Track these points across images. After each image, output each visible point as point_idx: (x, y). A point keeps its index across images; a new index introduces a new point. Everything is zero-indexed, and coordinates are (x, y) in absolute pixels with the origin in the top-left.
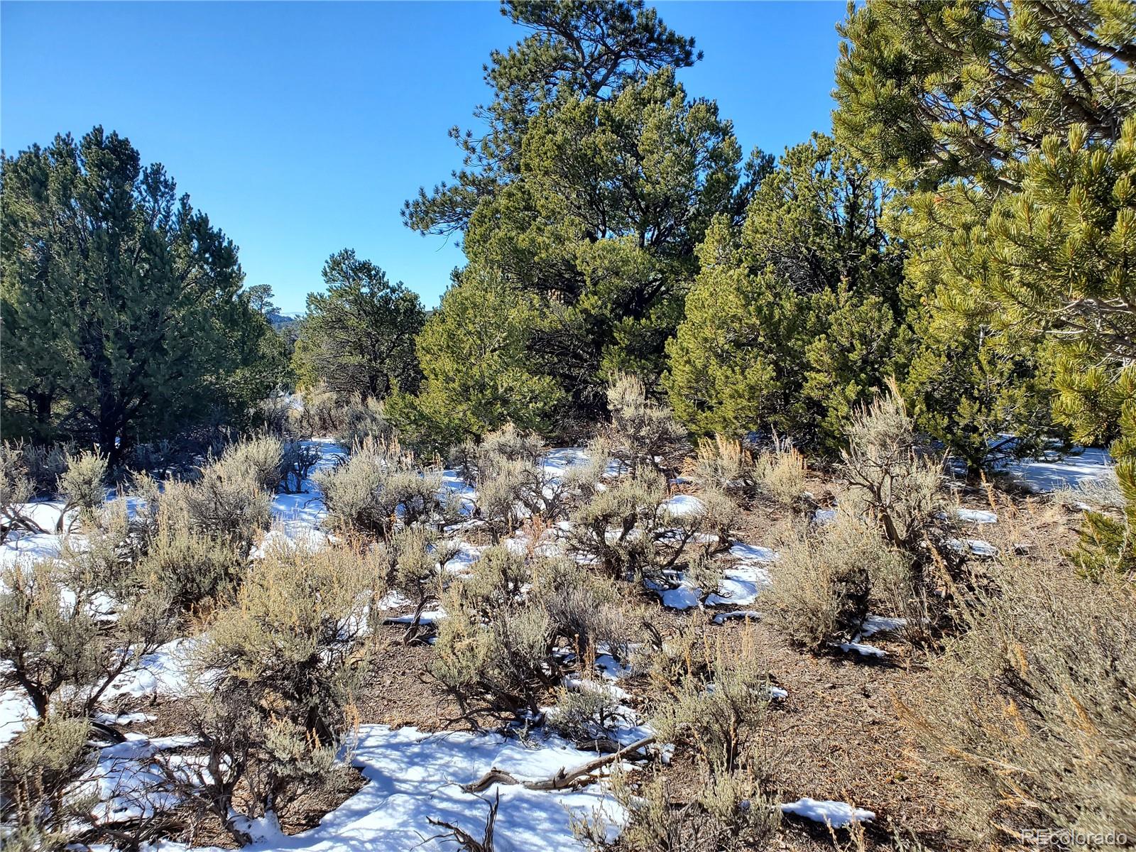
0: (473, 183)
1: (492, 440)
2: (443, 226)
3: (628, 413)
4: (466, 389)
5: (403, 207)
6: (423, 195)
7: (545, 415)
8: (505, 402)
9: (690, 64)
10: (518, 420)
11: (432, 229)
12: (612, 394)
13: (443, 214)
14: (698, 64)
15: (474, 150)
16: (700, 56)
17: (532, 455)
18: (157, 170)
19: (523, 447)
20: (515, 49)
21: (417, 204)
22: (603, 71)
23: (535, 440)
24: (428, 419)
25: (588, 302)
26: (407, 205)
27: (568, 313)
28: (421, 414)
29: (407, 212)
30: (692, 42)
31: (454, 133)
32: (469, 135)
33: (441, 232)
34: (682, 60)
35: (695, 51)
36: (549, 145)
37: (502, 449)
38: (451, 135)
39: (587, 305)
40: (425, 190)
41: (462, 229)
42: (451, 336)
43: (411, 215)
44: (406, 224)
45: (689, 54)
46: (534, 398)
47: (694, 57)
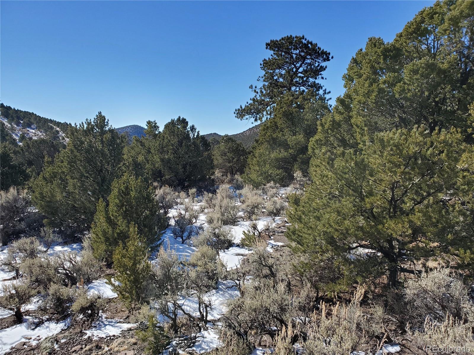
0: (257, 102)
1: (268, 185)
2: (247, 116)
3: (298, 179)
4: (262, 174)
5: (235, 111)
6: (241, 107)
7: (280, 179)
8: (270, 176)
9: (329, 60)
10: (274, 180)
11: (244, 118)
12: (295, 175)
13: (247, 113)
14: (331, 60)
15: (257, 93)
16: (332, 58)
17: (277, 188)
18: (193, 126)
19: (275, 187)
20: (271, 57)
21: (239, 110)
22: (300, 63)
23: (278, 185)
24: (253, 181)
25: (291, 151)
26: (236, 110)
27: (286, 154)
28: (252, 180)
29: (236, 113)
30: (329, 54)
31: (251, 87)
32: (256, 87)
33: (247, 119)
34: (326, 59)
35: (330, 57)
36: (281, 111)
37: (270, 187)
38: (250, 88)
39: (290, 152)
40: (242, 106)
41: (254, 118)
42: (258, 161)
43: (237, 114)
44: (236, 117)
45: (328, 57)
46: (277, 175)
47: (330, 58)
